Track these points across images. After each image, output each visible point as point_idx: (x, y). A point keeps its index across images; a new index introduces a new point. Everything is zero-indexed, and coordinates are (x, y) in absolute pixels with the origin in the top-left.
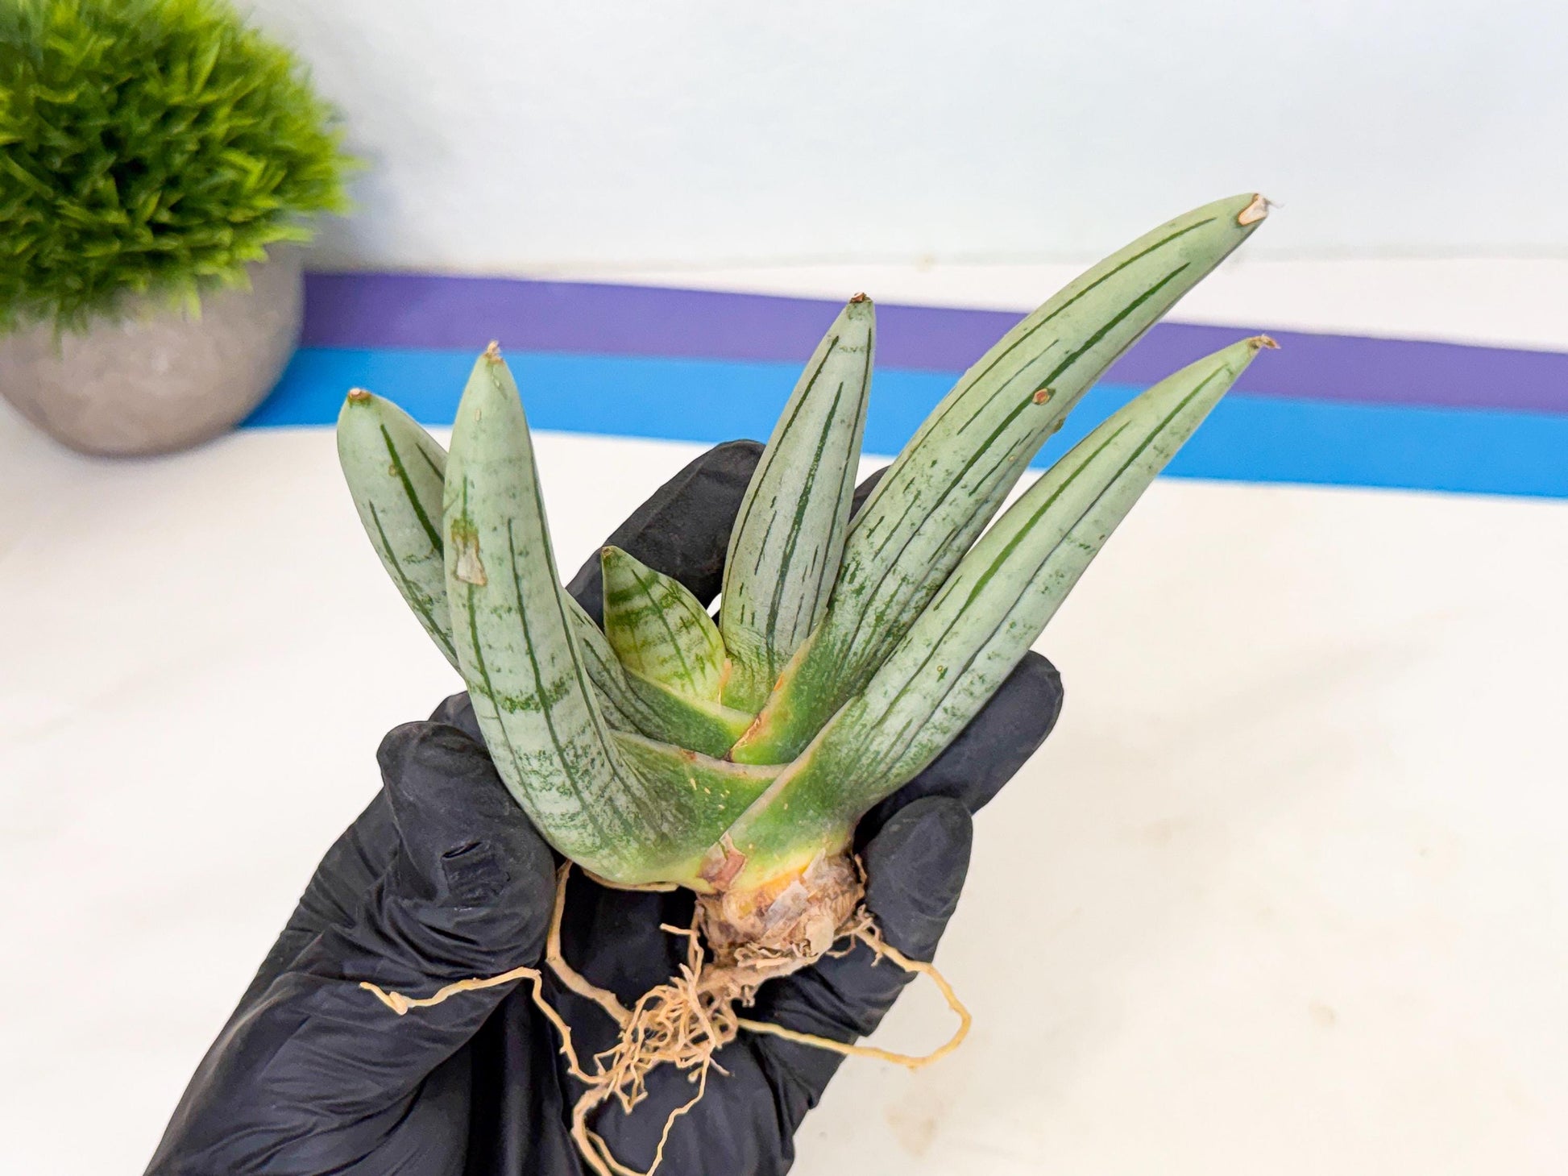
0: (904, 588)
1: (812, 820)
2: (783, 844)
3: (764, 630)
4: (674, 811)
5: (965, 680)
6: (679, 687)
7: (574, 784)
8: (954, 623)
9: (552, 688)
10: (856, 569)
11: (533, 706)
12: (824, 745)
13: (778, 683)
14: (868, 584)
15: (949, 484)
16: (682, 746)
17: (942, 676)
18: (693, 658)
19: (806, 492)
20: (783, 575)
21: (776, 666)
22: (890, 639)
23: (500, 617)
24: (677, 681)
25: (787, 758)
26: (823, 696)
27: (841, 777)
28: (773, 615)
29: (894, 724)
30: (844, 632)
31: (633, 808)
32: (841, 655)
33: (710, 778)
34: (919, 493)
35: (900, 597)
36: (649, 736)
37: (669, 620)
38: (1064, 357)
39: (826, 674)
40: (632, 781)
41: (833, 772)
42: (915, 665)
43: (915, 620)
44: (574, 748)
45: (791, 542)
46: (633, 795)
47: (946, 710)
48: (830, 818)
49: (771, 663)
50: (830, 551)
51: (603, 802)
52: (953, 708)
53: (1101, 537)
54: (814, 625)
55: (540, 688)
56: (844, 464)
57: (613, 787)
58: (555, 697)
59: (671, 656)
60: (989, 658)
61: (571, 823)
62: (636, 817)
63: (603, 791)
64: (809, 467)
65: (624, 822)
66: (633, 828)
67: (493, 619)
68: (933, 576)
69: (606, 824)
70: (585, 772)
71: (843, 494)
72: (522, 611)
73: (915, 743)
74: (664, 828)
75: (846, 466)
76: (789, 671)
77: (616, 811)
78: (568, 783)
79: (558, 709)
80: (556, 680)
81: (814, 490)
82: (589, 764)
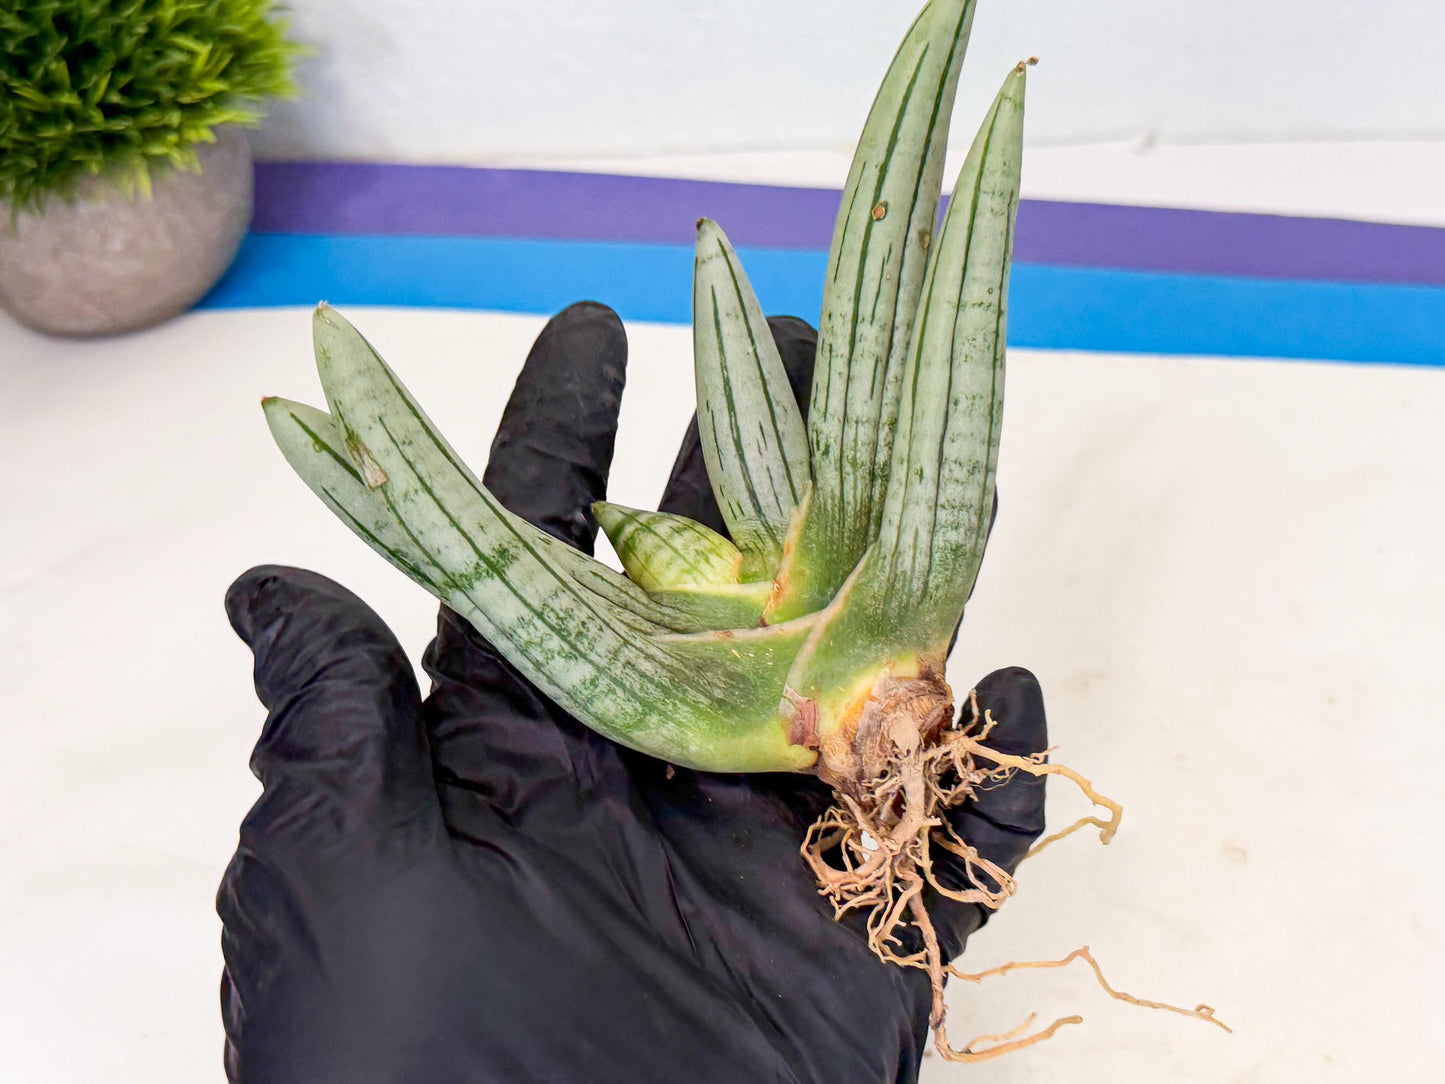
0: (861, 430)
1: (864, 648)
2: (843, 675)
3: (753, 513)
4: (723, 679)
5: (945, 472)
6: (691, 582)
7: (574, 647)
8: (911, 430)
9: (495, 554)
10: (817, 436)
11: (484, 574)
12: (855, 586)
13: (785, 550)
14: (831, 441)
15: (850, 324)
16: (715, 629)
17: (921, 477)
18: (693, 553)
19: (727, 383)
20: (742, 457)
21: (779, 538)
22: (878, 481)
23: (413, 501)
24: (687, 577)
25: (819, 605)
26: (835, 548)
27: (881, 606)
28: (753, 495)
29: (907, 540)
30: (829, 490)
31: (664, 673)
32: (836, 509)
33: (751, 644)
34: (831, 346)
35: (862, 438)
36: (684, 632)
37: (657, 531)
38: (878, 171)
39: (829, 529)
40: (654, 651)
41: (871, 605)
42: (902, 485)
43: (890, 457)
44: (552, 610)
45: (734, 427)
46: (660, 663)
47: (944, 506)
48: (884, 643)
49: (773, 537)
50: (780, 427)
51: (620, 665)
52: (948, 501)
53: (990, 291)
54: (799, 493)
55: (481, 556)
56: (751, 350)
57: (628, 653)
58: (502, 562)
59: (672, 558)
60: (953, 441)
61: (597, 690)
62: (672, 680)
63: (616, 654)
64: (719, 362)
65: (659, 685)
66: (674, 691)
67: (410, 505)
68: (887, 411)
69: (636, 687)
70: (580, 634)
71: (766, 376)
72: (429, 491)
73: (935, 550)
74: (718, 694)
75: (755, 350)
76: (791, 538)
77: (642, 675)
78: (566, 647)
79: (513, 573)
80: (497, 547)
81: (732, 378)
82: (580, 626)
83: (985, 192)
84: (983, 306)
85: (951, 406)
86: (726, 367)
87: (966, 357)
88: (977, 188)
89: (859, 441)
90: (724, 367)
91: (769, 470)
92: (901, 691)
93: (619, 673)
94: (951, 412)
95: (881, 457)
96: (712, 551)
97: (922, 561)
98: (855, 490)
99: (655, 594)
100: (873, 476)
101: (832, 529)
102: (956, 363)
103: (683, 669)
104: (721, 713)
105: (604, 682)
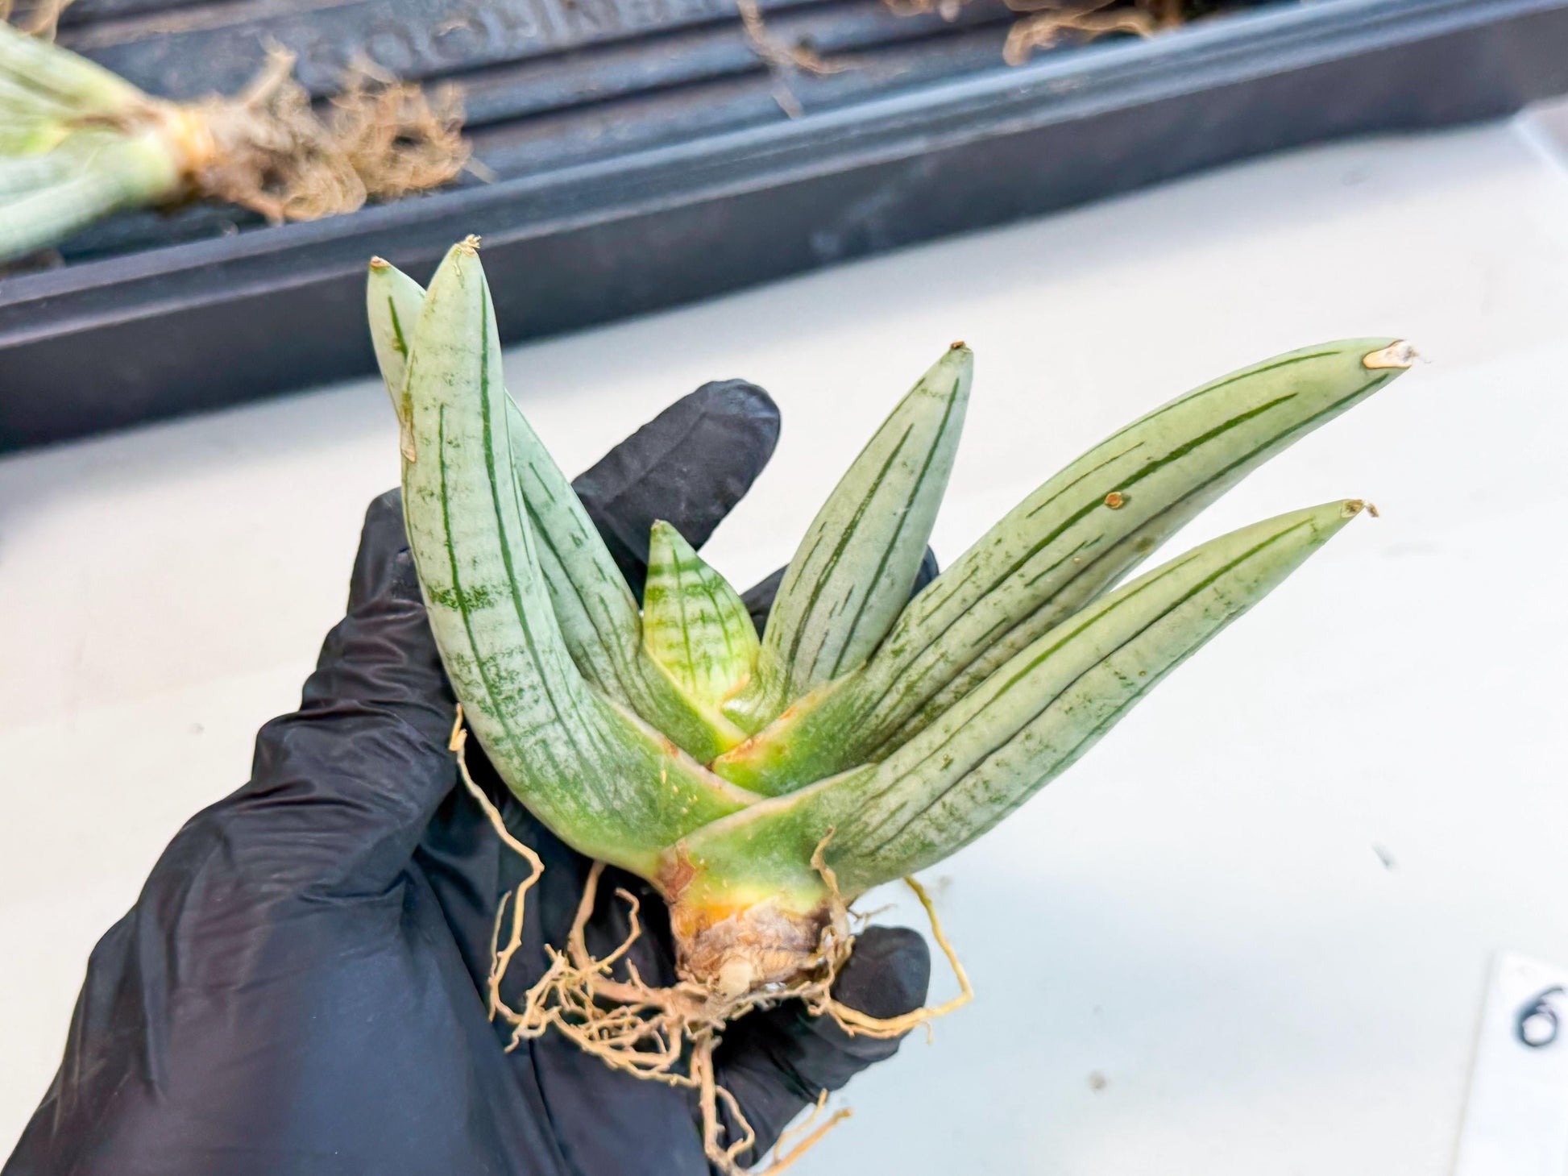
0: (941, 665)
1: (776, 864)
2: (735, 875)
3: (786, 654)
4: (632, 794)
5: (969, 781)
6: (681, 679)
7: (497, 705)
8: (975, 715)
9: (472, 593)
10: (903, 630)
11: (449, 602)
12: (818, 796)
13: (786, 713)
14: (908, 648)
15: (1007, 568)
16: (668, 736)
17: (946, 766)
18: (701, 653)
19: (853, 526)
20: (812, 603)
21: (790, 696)
22: (921, 716)
23: (423, 498)
24: (679, 671)
25: (770, 791)
26: (831, 746)
28: (797, 642)
29: (892, 801)
30: (871, 689)
31: (576, 765)
32: (862, 712)
33: (683, 778)
34: (977, 569)
35: (935, 672)
36: (640, 715)
37: (688, 608)
38: (1145, 463)
39: (840, 725)
40: (581, 737)
41: (815, 826)
42: (930, 748)
43: (951, 705)
44: (496, 666)
45: (827, 571)
46: (579, 753)
47: (944, 805)
49: (785, 692)
50: (873, 599)
51: (532, 740)
52: (951, 804)
53: (1142, 673)
54: (841, 670)
56: (901, 511)
57: (550, 732)
58: (474, 603)
59: (678, 644)
60: (998, 764)
61: (496, 747)
62: (577, 774)
63: (534, 729)
64: (861, 501)
65: (559, 773)
66: (572, 786)
67: (418, 499)
68: (980, 665)
69: (536, 766)
70: (510, 698)
71: (898, 544)
72: (445, 500)
73: (908, 830)
74: (617, 806)
75: (905, 514)
76: (802, 706)
77: (550, 757)
78: (489, 701)
79: (478, 617)
80: (478, 587)
81: (860, 527)
82: (516, 692)
83: (1215, 590)
84: (1124, 681)
85: (1022, 735)
86: (864, 509)
87: (1071, 709)
88: (1212, 579)
89: (931, 673)
90: (861, 510)
91: (827, 634)
92: (771, 932)
93: (527, 745)
94: (1017, 739)
95: (942, 698)
96: (723, 662)
97: (889, 830)
98: (891, 707)
99: (645, 654)
100: (920, 708)
101: (843, 727)
102: (1058, 703)
103: (598, 767)
104: (607, 822)
105: (507, 746)
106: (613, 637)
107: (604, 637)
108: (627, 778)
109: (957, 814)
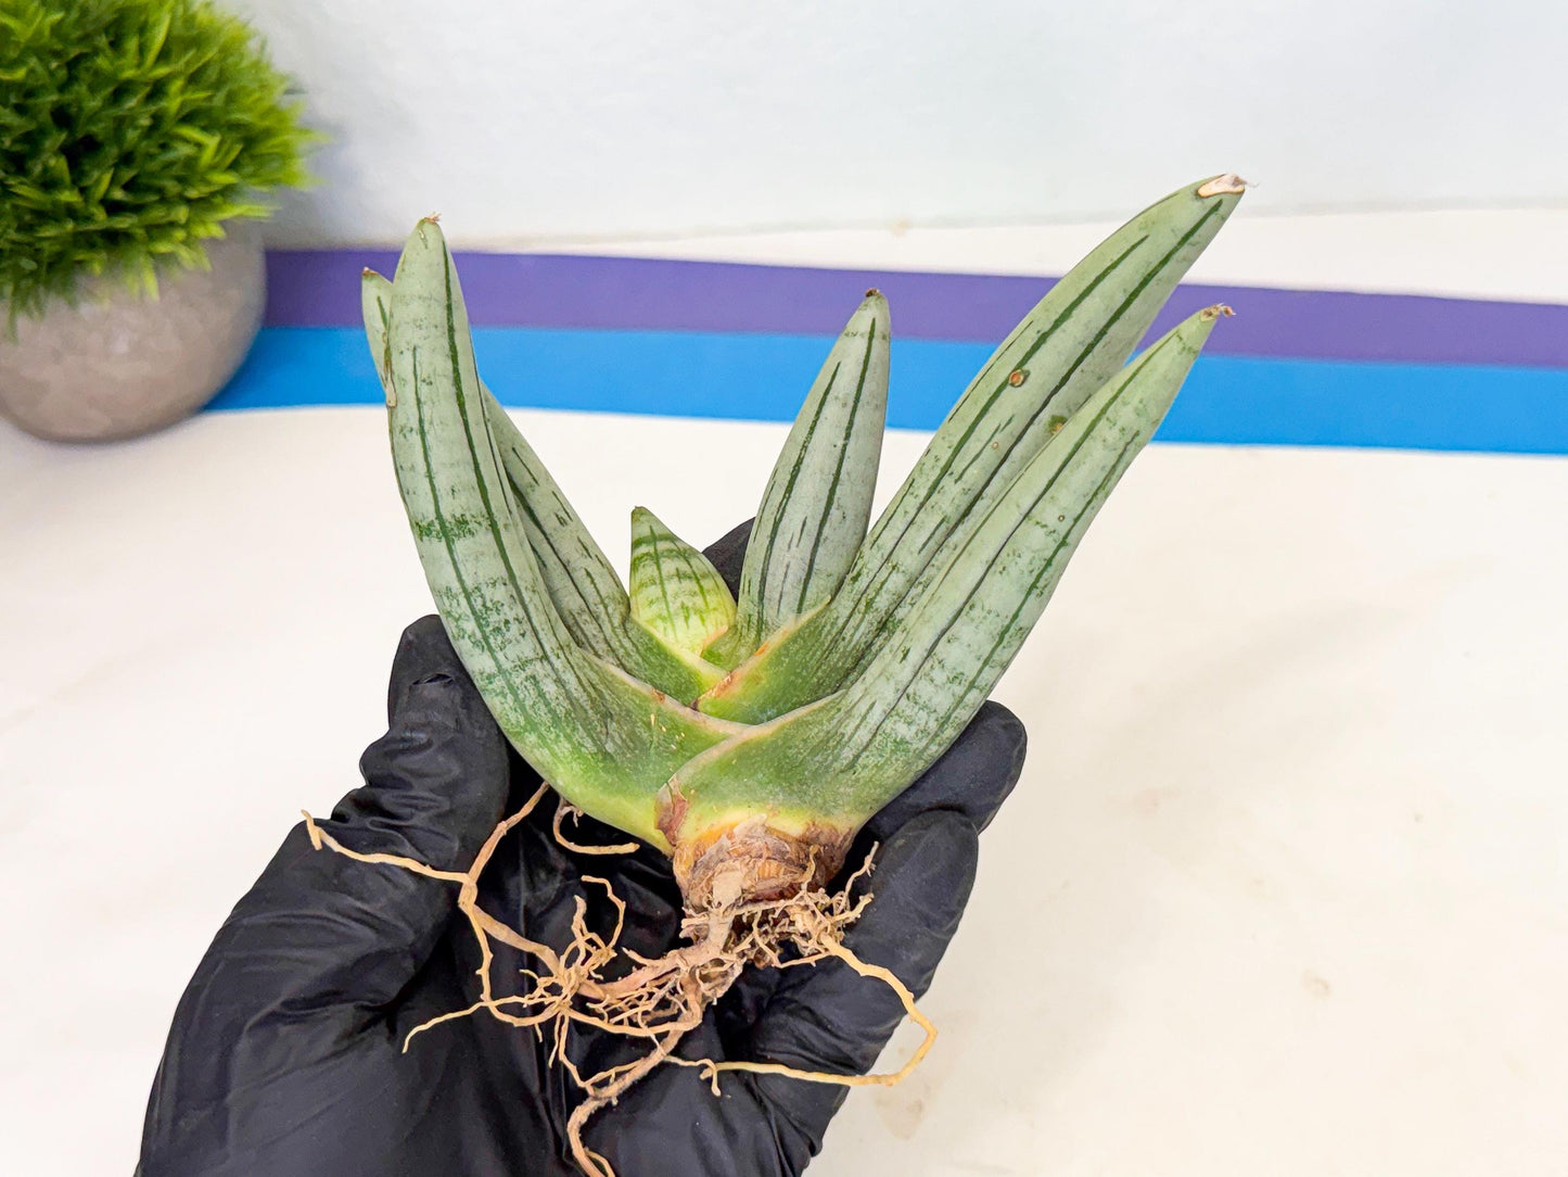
0: (894, 577)
1: (760, 783)
2: (724, 797)
3: (756, 599)
4: (624, 736)
5: (927, 666)
6: (662, 629)
7: (486, 638)
8: (926, 606)
9: (454, 522)
10: (860, 559)
11: (434, 534)
12: (797, 720)
13: (760, 650)
14: (866, 571)
15: (938, 473)
16: (655, 686)
17: (904, 657)
18: (678, 604)
19: (799, 461)
20: (772, 541)
21: (763, 634)
22: (885, 633)
23: (405, 436)
24: (659, 623)
25: (753, 719)
26: (804, 674)
27: (805, 754)
28: (763, 582)
30: (837, 616)
31: (566, 704)
32: (830, 638)
33: (671, 719)
34: (915, 481)
35: (890, 585)
36: (629, 672)
37: (663, 566)
38: (1037, 337)
39: (811, 653)
40: (569, 677)
41: (797, 747)
42: (891, 651)
44: (482, 596)
45: (781, 508)
46: (567, 692)
47: (908, 696)
48: (783, 789)
49: (759, 631)
50: (826, 531)
51: (523, 675)
52: (915, 694)
53: (1062, 518)
54: (806, 603)
55: (439, 516)
56: (840, 443)
57: (539, 669)
58: (456, 531)
59: (657, 599)
60: (949, 641)
61: (490, 687)
62: (568, 713)
63: (523, 663)
64: (804, 439)
65: (551, 711)
66: (564, 724)
67: (400, 438)
69: (528, 703)
70: (497, 630)
71: (843, 476)
72: (423, 433)
73: (880, 732)
74: (610, 747)
75: (845, 446)
76: (774, 641)
77: (541, 695)
78: (479, 635)
79: (461, 546)
80: (458, 515)
81: (805, 461)
82: (502, 625)
83: (1108, 419)
84: (1045, 529)
85: (967, 607)
86: (806, 447)
87: (1004, 569)
88: (1104, 411)
89: (885, 588)
90: (805, 447)
91: (788, 566)
92: (758, 843)
93: (518, 681)
94: (963, 613)
96: (699, 612)
97: (863, 735)
98: (859, 632)
99: (631, 619)
100: (882, 625)
101: (814, 654)
102: (993, 568)
103: (588, 708)
104: (601, 765)
105: (499, 683)
106: (601, 607)
107: (592, 607)
108: (618, 722)
109: (921, 701)
